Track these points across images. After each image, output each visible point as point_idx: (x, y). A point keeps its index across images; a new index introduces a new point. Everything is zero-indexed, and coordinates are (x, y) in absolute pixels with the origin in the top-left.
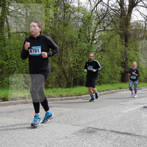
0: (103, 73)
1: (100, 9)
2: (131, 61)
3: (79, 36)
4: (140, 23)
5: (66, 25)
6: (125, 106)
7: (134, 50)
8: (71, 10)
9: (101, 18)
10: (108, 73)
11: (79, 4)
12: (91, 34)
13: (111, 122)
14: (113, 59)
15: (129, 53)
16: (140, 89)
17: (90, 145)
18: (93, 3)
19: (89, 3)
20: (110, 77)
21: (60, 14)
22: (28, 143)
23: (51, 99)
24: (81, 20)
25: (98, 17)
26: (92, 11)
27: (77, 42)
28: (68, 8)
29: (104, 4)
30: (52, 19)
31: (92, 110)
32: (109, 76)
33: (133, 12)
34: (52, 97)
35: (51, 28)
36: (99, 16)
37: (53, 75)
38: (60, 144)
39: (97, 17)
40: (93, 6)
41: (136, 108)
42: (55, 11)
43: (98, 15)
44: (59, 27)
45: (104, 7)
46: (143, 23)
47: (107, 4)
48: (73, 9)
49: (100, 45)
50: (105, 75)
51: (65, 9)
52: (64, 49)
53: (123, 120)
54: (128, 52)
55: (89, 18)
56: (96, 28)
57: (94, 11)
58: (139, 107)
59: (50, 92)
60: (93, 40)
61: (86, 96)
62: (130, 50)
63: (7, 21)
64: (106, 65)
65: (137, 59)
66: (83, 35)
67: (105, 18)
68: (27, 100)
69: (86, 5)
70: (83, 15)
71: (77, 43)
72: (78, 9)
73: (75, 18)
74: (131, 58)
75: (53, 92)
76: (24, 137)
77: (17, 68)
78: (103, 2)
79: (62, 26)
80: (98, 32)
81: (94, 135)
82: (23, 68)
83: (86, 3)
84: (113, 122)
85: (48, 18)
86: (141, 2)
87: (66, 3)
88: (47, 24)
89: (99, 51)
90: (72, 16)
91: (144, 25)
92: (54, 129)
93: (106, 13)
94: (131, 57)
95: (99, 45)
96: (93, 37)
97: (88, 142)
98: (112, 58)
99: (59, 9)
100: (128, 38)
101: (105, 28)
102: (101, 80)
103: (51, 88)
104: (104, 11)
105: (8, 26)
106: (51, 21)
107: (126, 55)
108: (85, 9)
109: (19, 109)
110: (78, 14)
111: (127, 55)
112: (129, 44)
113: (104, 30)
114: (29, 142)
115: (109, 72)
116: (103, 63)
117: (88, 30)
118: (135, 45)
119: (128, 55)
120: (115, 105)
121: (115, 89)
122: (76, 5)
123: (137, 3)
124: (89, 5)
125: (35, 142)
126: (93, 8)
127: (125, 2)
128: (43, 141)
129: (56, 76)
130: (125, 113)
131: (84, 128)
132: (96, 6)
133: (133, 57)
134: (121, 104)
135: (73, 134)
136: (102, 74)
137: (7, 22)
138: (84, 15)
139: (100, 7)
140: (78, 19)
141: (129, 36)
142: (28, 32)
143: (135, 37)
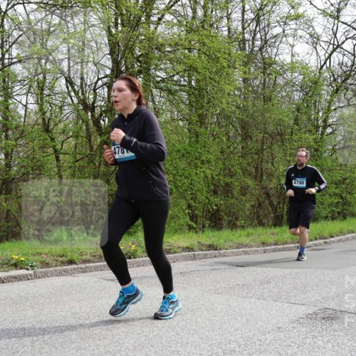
0: (350, 193)
1: (337, 63)
3: (296, 120)
5: (267, 99)
8: (278, 68)
9: (339, 81)
11: (293, 55)
12: (321, 114)
17: (330, 345)
18: (322, 53)
19: (314, 53)
21: (256, 78)
22: (202, 338)
23: (243, 251)
24: (299, 89)
25: (335, 80)
26: (322, 67)
27: (292, 132)
28: (270, 65)
29: (346, 53)
30: (239, 89)
31: (330, 272)
34: (246, 246)
35: (238, 107)
36: (336, 76)
37: (246, 201)
38: (267, 342)
39: (332, 79)
40: (323, 58)
42: (245, 73)
43: (333, 75)
44: (254, 105)
45: (346, 59)
47: (352, 52)
48: (282, 67)
51: (265, 68)
55: (316, 83)
56: (330, 102)
57: (325, 68)
59: (240, 237)
60: (325, 127)
61: (315, 242)
63: (153, 100)
66: (304, 118)
67: (349, 81)
68: (195, 253)
69: (308, 56)
70: (302, 77)
71: (292, 135)
72: (292, 67)
73: (287, 84)
75: (248, 235)
76: (194, 328)
77: (175, 190)
78: (342, 48)
79: (260, 103)
80: (335, 109)
81: (337, 326)
82: (186, 190)
83: (308, 54)
85: (232, 89)
87: (267, 56)
88: (230, 100)
90: (280, 81)
92: (253, 311)
93: (351, 71)
96: (325, 121)
97: (326, 339)
99: (252, 70)
101: (349, 100)
102: (346, 209)
103: (243, 227)
104: (346, 66)
105: (155, 109)
106: (237, 93)
108: (307, 65)
109: (182, 271)
110: (292, 75)
113: (349, 105)
114: (204, 337)
116: (348, 174)
117: (315, 106)
122: (288, 59)
124: (314, 57)
125: (218, 337)
126: (323, 63)
128: (232, 335)
129: (253, 204)
131: (315, 309)
132: (329, 57)
135: (293, 322)
136: (348, 196)
137: (154, 102)
138: (304, 78)
139: (336, 59)
140: (293, 86)
142: (195, 118)
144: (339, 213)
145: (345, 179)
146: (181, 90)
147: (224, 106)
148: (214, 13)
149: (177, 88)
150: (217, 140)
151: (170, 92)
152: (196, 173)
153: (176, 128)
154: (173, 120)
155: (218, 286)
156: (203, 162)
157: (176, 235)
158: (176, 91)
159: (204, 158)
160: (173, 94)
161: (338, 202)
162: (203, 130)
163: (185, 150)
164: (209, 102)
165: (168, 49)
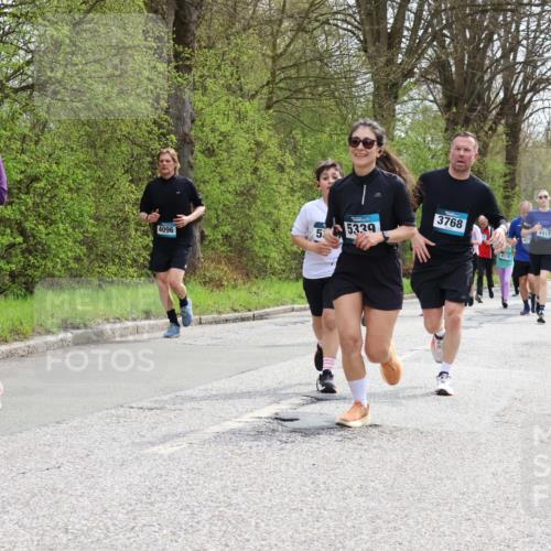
0: (48, 220)
2: (210, 152)
6: (172, 415)
7: (229, 88)
10: (77, 224)
13: (86, 515)
14: (107, 142)
15: (200, 105)
16: (261, 317)
20: (90, 249)
32: (82, 243)
49: (28, 51)
50: (58, 234)
53: (155, 496)
54: (195, 100)
58: (247, 417)
62: (205, 89)
64: (64, 178)
65: (247, 146)
74: (213, 139)
84: (98, 510)
89: (23, 89)
94: (213, 131)
95: (22, 52)
98: (101, 133)
100: (194, 17)
102: (33, 266)
107: (179, 118)
111: (189, 121)
112: (199, 56)
115: (82, 215)
116: (44, 166)
118: (235, 62)
119: (193, 121)
120: (113, 411)
130: (171, 457)
133: (223, 128)
134: (146, 404)
136: (41, 227)
143: (233, 16)
144: (13, 275)
145: (36, 179)
161: (12, 246)
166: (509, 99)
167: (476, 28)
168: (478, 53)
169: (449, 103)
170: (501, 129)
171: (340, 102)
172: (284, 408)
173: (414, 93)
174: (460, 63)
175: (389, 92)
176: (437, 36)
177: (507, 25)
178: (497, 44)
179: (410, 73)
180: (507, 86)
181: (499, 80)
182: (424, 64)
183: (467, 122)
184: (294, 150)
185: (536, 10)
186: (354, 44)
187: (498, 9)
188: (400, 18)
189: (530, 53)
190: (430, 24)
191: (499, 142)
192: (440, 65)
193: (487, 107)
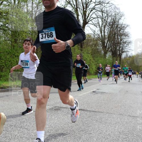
4: (91, 35)
7: (87, 53)
17: (56, 118)
30: (30, 31)
33: (85, 28)
41: (88, 92)
46: (93, 35)
52: (38, 52)
54: (83, 54)
58: (90, 92)
65: (89, 60)
74: (85, 59)
77: (5, 66)
81: (59, 112)
82: (9, 66)
86: (91, 21)
91: (93, 37)
97: (55, 117)
106: (29, 32)
109: (7, 95)
112: (83, 49)
118: (87, 50)
119: (83, 57)
121: (74, 80)
123: (88, 22)
127: (80, 21)
130: (81, 96)
131: (52, 107)
141: (83, 43)
142: (13, 40)
143: (87, 45)
146: (8, 30)
147: (24, 36)
148: (22, 3)
149: (7, 29)
150: (21, 48)
151: (4, 30)
152: (13, 60)
153: (6, 43)
154: (5, 40)
155: (20, 100)
156: (16, 56)
157: (6, 82)
158: (6, 30)
159: (16, 55)
160: (5, 31)
162: (16, 45)
163: (9, 51)
164: (18, 35)
165: (4, 14)
166: (120, 54)
167: (116, 46)
168: (116, 49)
169: (113, 54)
170: (119, 57)
171: (100, 54)
172: (94, 90)
173: (108, 53)
174: (114, 50)
175: (105, 53)
176: (111, 47)
177: (119, 45)
178: (118, 48)
179: (108, 51)
180: (119, 52)
181: (118, 52)
182: (110, 50)
183: (115, 56)
184: (94, 60)
185: (122, 44)
186: (101, 48)
187: (118, 43)
188: (107, 45)
189: (122, 48)
190: (110, 45)
191: (119, 59)
192: (111, 50)
193: (117, 55)
